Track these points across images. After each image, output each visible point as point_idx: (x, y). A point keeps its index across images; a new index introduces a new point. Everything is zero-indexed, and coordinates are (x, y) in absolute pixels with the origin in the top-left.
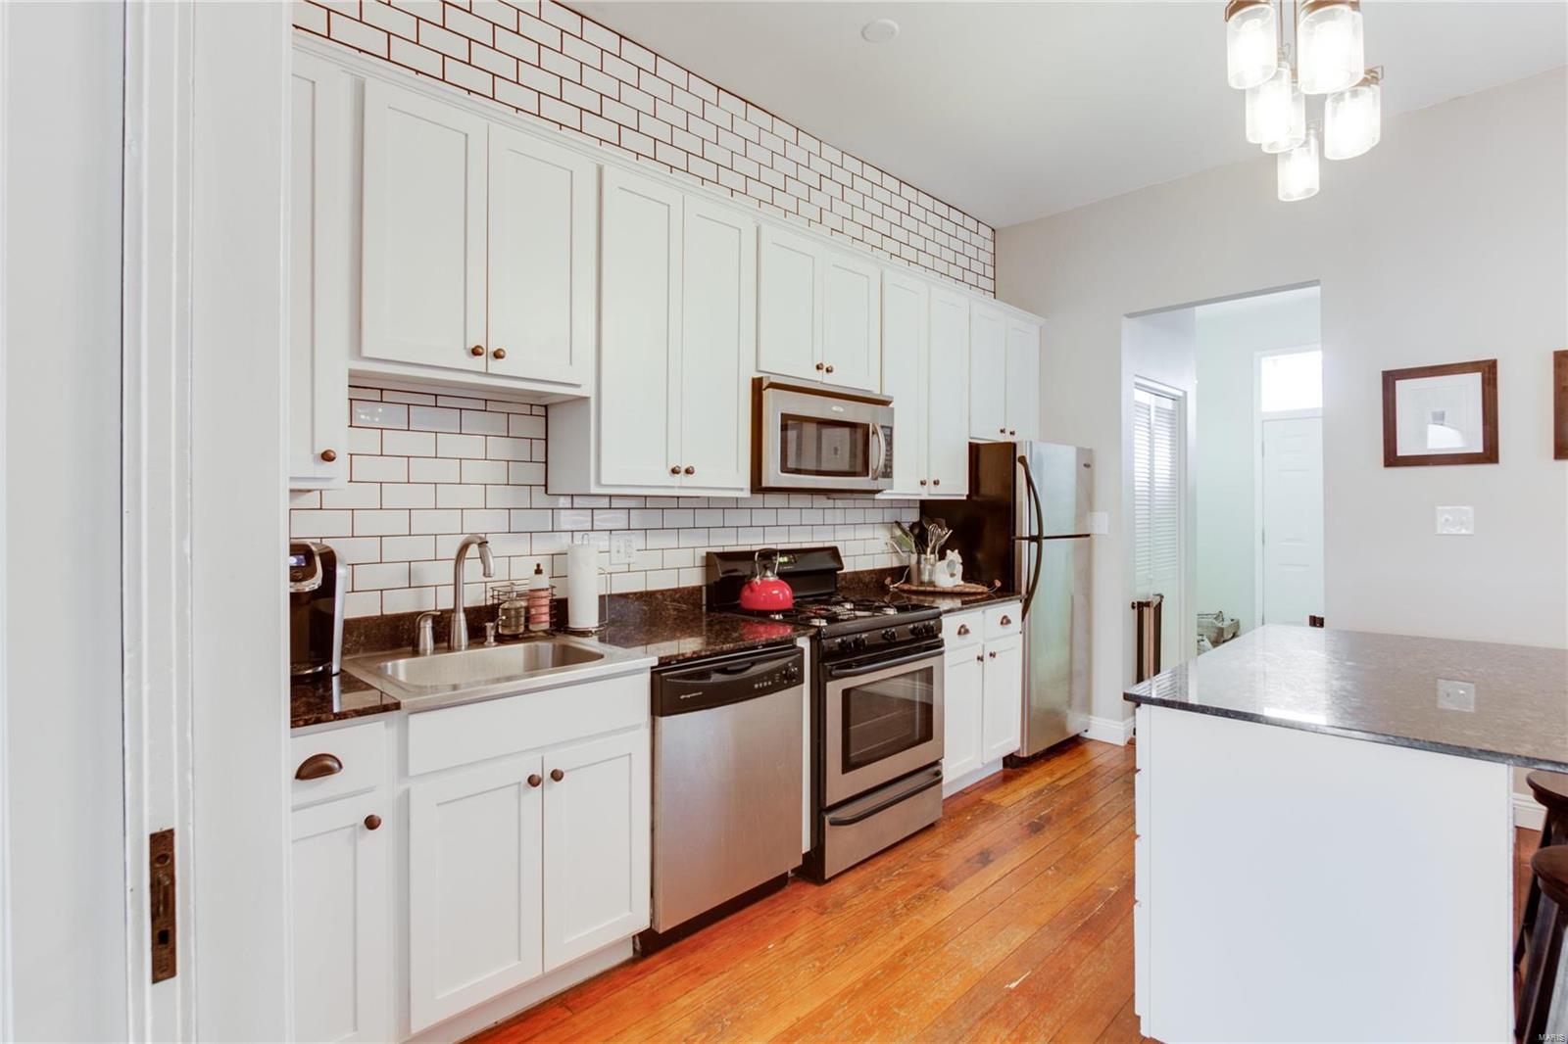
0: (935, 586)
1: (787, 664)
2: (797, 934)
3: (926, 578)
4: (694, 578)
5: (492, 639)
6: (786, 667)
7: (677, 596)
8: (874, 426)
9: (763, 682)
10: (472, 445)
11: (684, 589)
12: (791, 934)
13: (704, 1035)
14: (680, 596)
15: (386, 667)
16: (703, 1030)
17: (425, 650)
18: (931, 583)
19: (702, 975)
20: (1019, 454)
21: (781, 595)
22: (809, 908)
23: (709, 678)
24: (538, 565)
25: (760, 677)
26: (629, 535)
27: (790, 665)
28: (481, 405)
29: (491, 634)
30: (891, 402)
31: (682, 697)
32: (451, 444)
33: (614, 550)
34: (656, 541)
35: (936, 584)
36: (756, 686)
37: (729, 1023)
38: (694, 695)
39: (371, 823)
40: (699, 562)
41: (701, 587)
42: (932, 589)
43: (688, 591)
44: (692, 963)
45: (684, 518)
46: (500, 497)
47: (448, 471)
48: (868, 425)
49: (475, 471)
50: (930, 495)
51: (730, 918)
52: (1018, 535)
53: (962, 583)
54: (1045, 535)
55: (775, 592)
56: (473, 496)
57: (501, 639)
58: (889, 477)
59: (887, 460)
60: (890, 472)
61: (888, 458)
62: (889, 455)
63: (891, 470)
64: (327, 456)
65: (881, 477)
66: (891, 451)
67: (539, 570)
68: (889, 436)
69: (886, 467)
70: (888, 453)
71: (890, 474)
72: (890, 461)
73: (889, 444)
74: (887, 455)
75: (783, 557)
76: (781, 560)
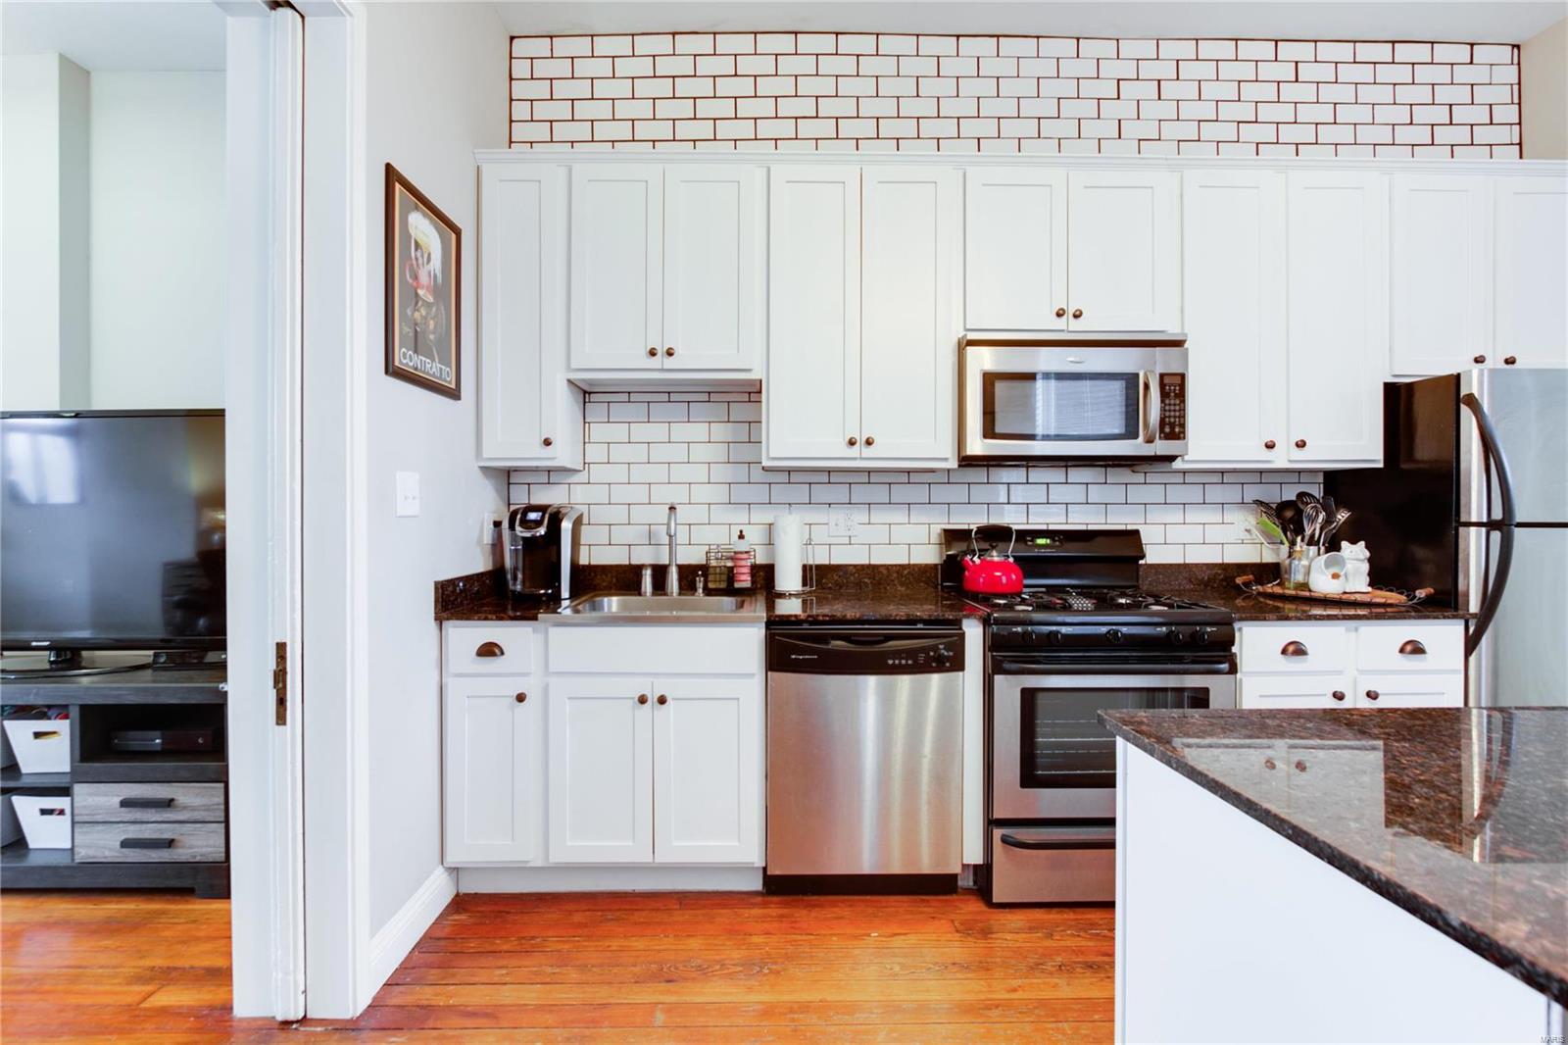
0: (1310, 591)
1: (937, 645)
2: (910, 937)
3: (1298, 577)
4: (928, 554)
5: (701, 591)
6: (935, 648)
7: (906, 572)
8: (1146, 375)
9: (901, 659)
10: (698, 431)
11: (914, 565)
12: (905, 934)
13: (741, 969)
14: (909, 573)
15: (602, 601)
16: (742, 965)
17: (645, 593)
18: (1305, 586)
19: (792, 928)
20: (1464, 392)
21: (1004, 579)
22: (952, 921)
23: (828, 643)
24: (741, 532)
25: (897, 654)
26: (849, 508)
27: (941, 647)
28: (705, 397)
29: (700, 585)
30: (1185, 341)
31: (793, 657)
32: (682, 431)
33: (832, 523)
34: (880, 516)
35: (1312, 587)
36: (890, 662)
37: (767, 971)
38: (807, 657)
39: (521, 698)
40: (935, 539)
41: (936, 565)
42: (1307, 594)
43: (919, 569)
44: (797, 915)
45: (919, 493)
46: (721, 473)
47: (678, 453)
48: (1137, 375)
49: (700, 452)
50: (1290, 461)
51: (868, 897)
52: (1463, 519)
53: (1370, 589)
54: (1519, 519)
55: (998, 574)
56: (700, 473)
57: (708, 592)
58: (1179, 439)
59: (1175, 417)
60: (1180, 433)
61: (1177, 414)
62: (1180, 410)
63: (1182, 430)
64: (547, 443)
65: (1160, 438)
66: (1182, 405)
67: (741, 537)
68: (1179, 385)
69: (1172, 426)
70: (1177, 408)
71: (1182, 435)
72: (1179, 417)
73: (1177, 396)
74: (1175, 411)
75: (1043, 538)
76: (1041, 541)
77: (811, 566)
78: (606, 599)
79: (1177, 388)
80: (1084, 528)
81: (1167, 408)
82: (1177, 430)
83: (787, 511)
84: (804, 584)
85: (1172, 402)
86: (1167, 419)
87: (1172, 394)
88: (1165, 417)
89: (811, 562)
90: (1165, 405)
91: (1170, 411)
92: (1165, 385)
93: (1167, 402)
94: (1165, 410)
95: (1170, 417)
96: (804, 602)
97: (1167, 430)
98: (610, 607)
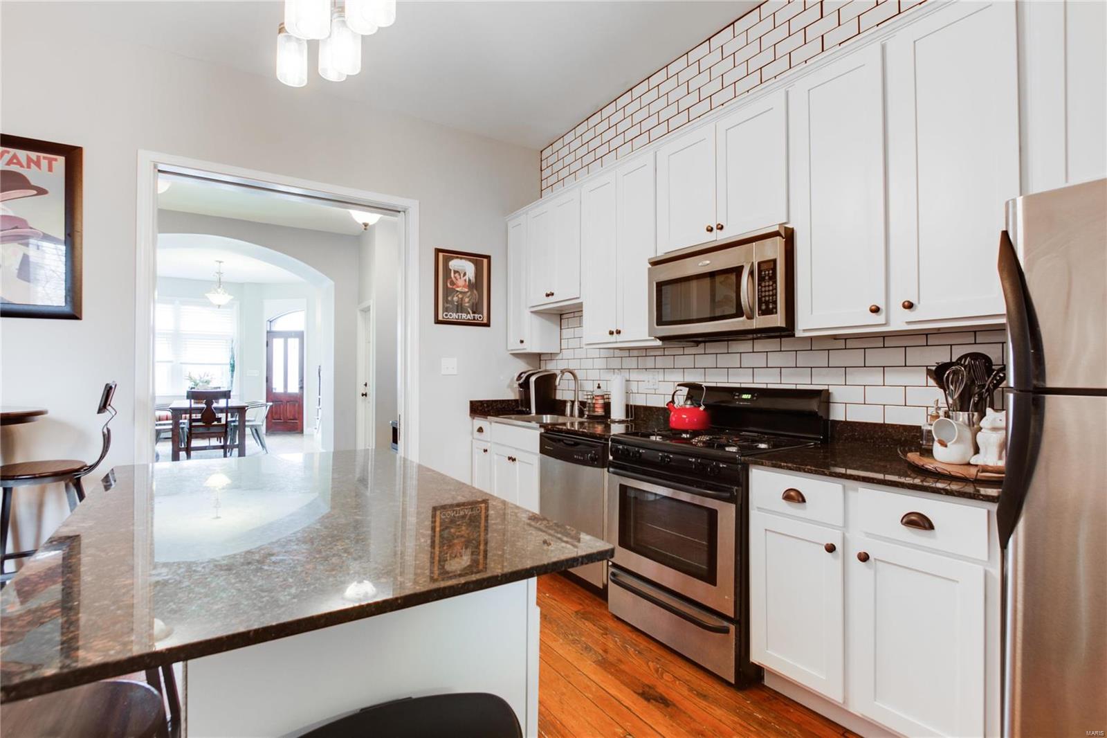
8: (749, 265)
24: (599, 384)
26: (654, 371)
30: (793, 230)
33: (646, 381)
38: (550, 448)
48: (742, 267)
58: (772, 313)
59: (769, 296)
60: (773, 308)
61: (771, 293)
62: (772, 290)
63: (774, 306)
64: (522, 342)
65: (759, 315)
66: (774, 285)
67: (599, 387)
68: (772, 269)
69: (767, 303)
70: (771, 288)
71: (775, 310)
72: (773, 295)
73: (770, 278)
74: (769, 291)
75: (747, 394)
76: (745, 396)
77: (631, 406)
78: (544, 416)
79: (771, 272)
80: (793, 387)
81: (763, 289)
82: (771, 306)
83: (612, 373)
84: (627, 416)
85: (767, 284)
86: (763, 299)
87: (767, 278)
88: (762, 297)
89: (631, 403)
90: (762, 287)
91: (765, 291)
92: (762, 271)
93: (763, 284)
94: (762, 292)
95: (765, 296)
96: (627, 427)
97: (764, 307)
98: (547, 420)
